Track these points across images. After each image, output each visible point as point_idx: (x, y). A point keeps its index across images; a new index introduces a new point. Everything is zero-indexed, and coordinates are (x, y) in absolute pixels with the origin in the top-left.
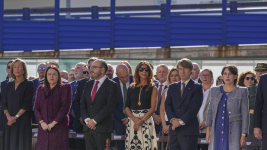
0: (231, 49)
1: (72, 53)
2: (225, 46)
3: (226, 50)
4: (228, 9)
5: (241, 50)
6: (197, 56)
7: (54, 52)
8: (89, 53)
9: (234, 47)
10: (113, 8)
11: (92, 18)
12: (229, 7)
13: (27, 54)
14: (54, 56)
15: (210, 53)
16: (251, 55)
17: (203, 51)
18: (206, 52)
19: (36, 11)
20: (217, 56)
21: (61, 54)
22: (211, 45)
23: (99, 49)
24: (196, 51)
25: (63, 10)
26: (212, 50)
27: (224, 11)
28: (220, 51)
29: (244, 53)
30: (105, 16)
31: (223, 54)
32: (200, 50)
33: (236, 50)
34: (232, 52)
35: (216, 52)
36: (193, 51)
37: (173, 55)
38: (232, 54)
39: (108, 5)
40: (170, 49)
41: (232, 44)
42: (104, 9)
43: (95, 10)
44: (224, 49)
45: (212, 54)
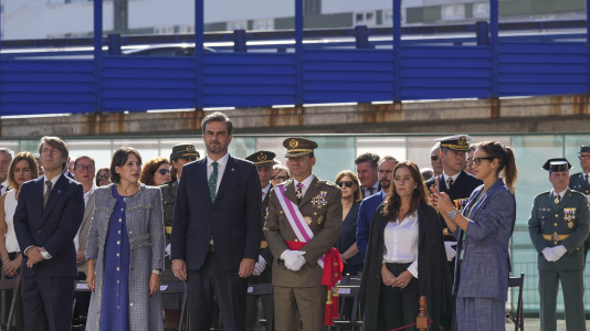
0: (111, 119)
2: (100, 114)
3: (103, 122)
4: (105, 48)
5: (129, 122)
9: (117, 114)
12: (105, 45)
15: (74, 126)
16: (148, 130)
17: (61, 123)
18: (65, 126)
20: (86, 132)
24: (48, 124)
26: (78, 122)
27: (97, 52)
28: (91, 123)
29: (134, 127)
31: (97, 130)
32: (55, 122)
33: (121, 121)
34: (112, 125)
35: (83, 125)
36: (42, 124)
37: (5, 132)
38: (113, 128)
41: (113, 110)
44: (98, 119)
45: (77, 129)
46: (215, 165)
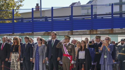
0: (94, 31)
1: (38, 34)
2: (92, 30)
3: (93, 31)
4: (93, 17)
5: (98, 31)
6: (82, 34)
7: (32, 33)
8: (44, 33)
9: (96, 30)
10: (52, 17)
11: (45, 21)
12: (93, 16)
13: (22, 34)
14: (31, 35)
15: (87, 32)
16: (102, 33)
17: (84, 32)
18: (85, 32)
20: (90, 34)
21: (34, 34)
22: (88, 30)
23: (48, 32)
24: (82, 32)
26: (88, 31)
27: (92, 17)
28: (91, 32)
29: (99, 32)
31: (92, 33)
32: (83, 32)
33: (96, 31)
34: (95, 32)
35: (89, 32)
36: (81, 32)
37: (74, 34)
38: (95, 33)
39: (51, 16)
40: (73, 31)
41: (95, 29)
42: (49, 17)
43: (46, 18)
44: (92, 31)
45: (88, 33)
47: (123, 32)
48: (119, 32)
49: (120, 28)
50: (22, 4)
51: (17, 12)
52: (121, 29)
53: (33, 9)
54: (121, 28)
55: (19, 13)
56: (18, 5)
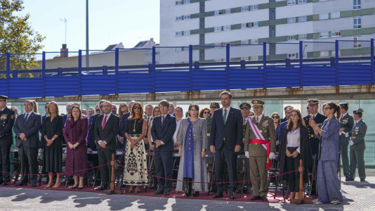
0: (195, 93)
1: (90, 98)
2: (192, 91)
3: (192, 94)
4: (193, 67)
5: (202, 94)
6: (173, 98)
8: (101, 97)
9: (198, 92)
10: (117, 67)
11: (103, 74)
12: (194, 65)
13: (60, 98)
14: (78, 99)
16: (209, 97)
17: (177, 95)
18: (179, 96)
19: (66, 70)
20: (187, 98)
21: (83, 98)
22: (182, 91)
23: (108, 94)
24: (172, 95)
25: (84, 69)
26: (183, 94)
27: (191, 69)
28: (188, 95)
29: (204, 96)
30: (112, 72)
31: (190, 97)
32: (175, 94)
33: (199, 94)
34: (196, 95)
35: (185, 96)
37: (157, 98)
38: (196, 97)
39: (114, 65)
40: (155, 94)
41: (196, 90)
42: (111, 68)
43: (105, 68)
45: (183, 97)
46: (226, 110)
47: (248, 95)
48: (240, 95)
49: (242, 89)
50: (41, 44)
51: (32, 59)
52: (243, 91)
53: (80, 52)
54: (244, 88)
55: (36, 60)
56: (34, 46)
